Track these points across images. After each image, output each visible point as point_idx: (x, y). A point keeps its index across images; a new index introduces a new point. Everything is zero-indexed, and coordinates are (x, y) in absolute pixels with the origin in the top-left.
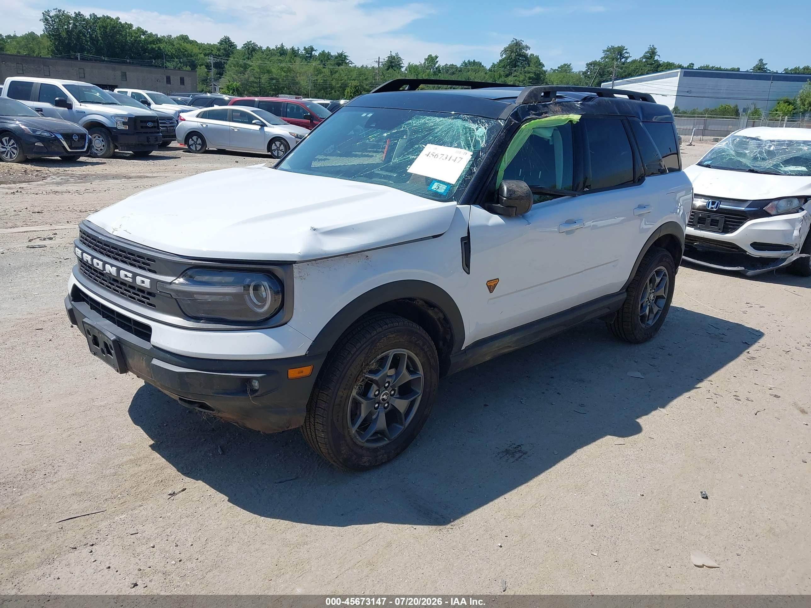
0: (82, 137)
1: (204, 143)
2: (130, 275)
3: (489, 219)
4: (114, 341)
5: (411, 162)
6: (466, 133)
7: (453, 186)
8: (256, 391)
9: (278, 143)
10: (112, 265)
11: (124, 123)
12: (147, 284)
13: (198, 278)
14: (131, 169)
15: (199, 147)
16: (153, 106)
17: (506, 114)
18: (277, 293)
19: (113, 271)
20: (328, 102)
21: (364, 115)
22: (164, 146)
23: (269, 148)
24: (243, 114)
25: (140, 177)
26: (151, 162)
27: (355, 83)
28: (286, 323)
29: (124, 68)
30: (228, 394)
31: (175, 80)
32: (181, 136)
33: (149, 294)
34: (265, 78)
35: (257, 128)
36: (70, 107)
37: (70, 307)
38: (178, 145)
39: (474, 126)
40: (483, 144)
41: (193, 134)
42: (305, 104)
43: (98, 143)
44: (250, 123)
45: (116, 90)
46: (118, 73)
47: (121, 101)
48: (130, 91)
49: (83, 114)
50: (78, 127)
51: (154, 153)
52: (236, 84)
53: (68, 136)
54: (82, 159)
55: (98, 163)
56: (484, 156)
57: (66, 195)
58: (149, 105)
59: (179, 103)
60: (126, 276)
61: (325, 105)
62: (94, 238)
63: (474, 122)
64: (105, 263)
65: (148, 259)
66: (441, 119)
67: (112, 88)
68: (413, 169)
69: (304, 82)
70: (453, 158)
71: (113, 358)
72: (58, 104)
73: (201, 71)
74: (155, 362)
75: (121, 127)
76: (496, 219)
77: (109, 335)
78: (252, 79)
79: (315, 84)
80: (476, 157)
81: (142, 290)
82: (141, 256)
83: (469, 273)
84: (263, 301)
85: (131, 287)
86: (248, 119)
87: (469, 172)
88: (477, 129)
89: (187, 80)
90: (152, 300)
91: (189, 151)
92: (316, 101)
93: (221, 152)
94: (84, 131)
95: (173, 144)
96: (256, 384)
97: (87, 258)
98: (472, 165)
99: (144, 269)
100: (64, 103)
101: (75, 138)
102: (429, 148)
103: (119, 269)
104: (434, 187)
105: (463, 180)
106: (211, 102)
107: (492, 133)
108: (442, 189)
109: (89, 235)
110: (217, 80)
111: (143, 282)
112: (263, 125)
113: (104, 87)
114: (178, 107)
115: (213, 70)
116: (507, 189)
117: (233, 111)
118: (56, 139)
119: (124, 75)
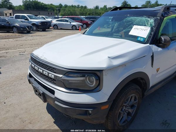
0: (31, 27)
1: (57, 27)
2: (47, 73)
3: (158, 49)
4: (42, 93)
5: (129, 31)
6: (147, 21)
7: (146, 38)
8: (91, 114)
9: (74, 27)
10: (41, 69)
11: (40, 23)
12: (53, 77)
13: (70, 75)
14: (42, 34)
15: (56, 28)
16: (46, 19)
17: (159, 15)
18: (97, 80)
19: (41, 71)
20: (85, 16)
21: (110, 17)
22: (48, 28)
23: (72, 28)
24: (66, 20)
25: (44, 36)
26: (46, 32)
27: (89, 12)
28: (100, 91)
29: (39, 11)
30: (81, 115)
31: (50, 13)
32: (52, 26)
33: (53, 80)
34: (69, 12)
35: (69, 23)
36: (28, 20)
37: (29, 79)
38: (52, 28)
39: (149, 19)
40: (153, 25)
41: (55, 25)
42: (79, 17)
43: (35, 28)
44: (68, 22)
45: (38, 16)
46: (38, 13)
47: (39, 18)
48: (41, 16)
49: (31, 22)
50: (30, 25)
51: (47, 30)
52: (63, 14)
53: (28, 27)
54: (31, 32)
55: (35, 33)
56: (154, 28)
57: (28, 41)
58: (45, 19)
59: (51, 18)
60: (46, 73)
61: (84, 17)
62: (35, 60)
63: (149, 18)
64: (38, 68)
65: (53, 69)
66: (137, 17)
67: (37, 16)
68: (131, 33)
69: (78, 13)
70: (144, 29)
71: (42, 97)
72: (25, 20)
73: (55, 11)
74: (56, 102)
75: (39, 24)
76: (160, 49)
77: (41, 91)
78: (66, 13)
79: (80, 13)
80: (152, 29)
81: (51, 78)
82: (50, 67)
83: (152, 67)
84: (92, 82)
85: (47, 76)
86: (67, 21)
87: (150, 34)
88: (150, 20)
89: (53, 13)
90: (55, 82)
91: (54, 29)
92: (82, 17)
93: (61, 29)
94: (32, 26)
95: (51, 28)
96: (90, 112)
97: (33, 66)
98: (151, 32)
99: (52, 71)
100: (27, 19)
101: (30, 27)
102: (135, 27)
103: (43, 71)
104: (139, 39)
105: (149, 36)
106: (59, 18)
107: (156, 21)
108: (142, 40)
109: (33, 59)
110: (59, 13)
111: (51, 76)
112: (71, 23)
113: (36, 16)
114: (51, 19)
115: (58, 11)
116: (164, 39)
117: (64, 19)
118: (25, 28)
119: (39, 13)
